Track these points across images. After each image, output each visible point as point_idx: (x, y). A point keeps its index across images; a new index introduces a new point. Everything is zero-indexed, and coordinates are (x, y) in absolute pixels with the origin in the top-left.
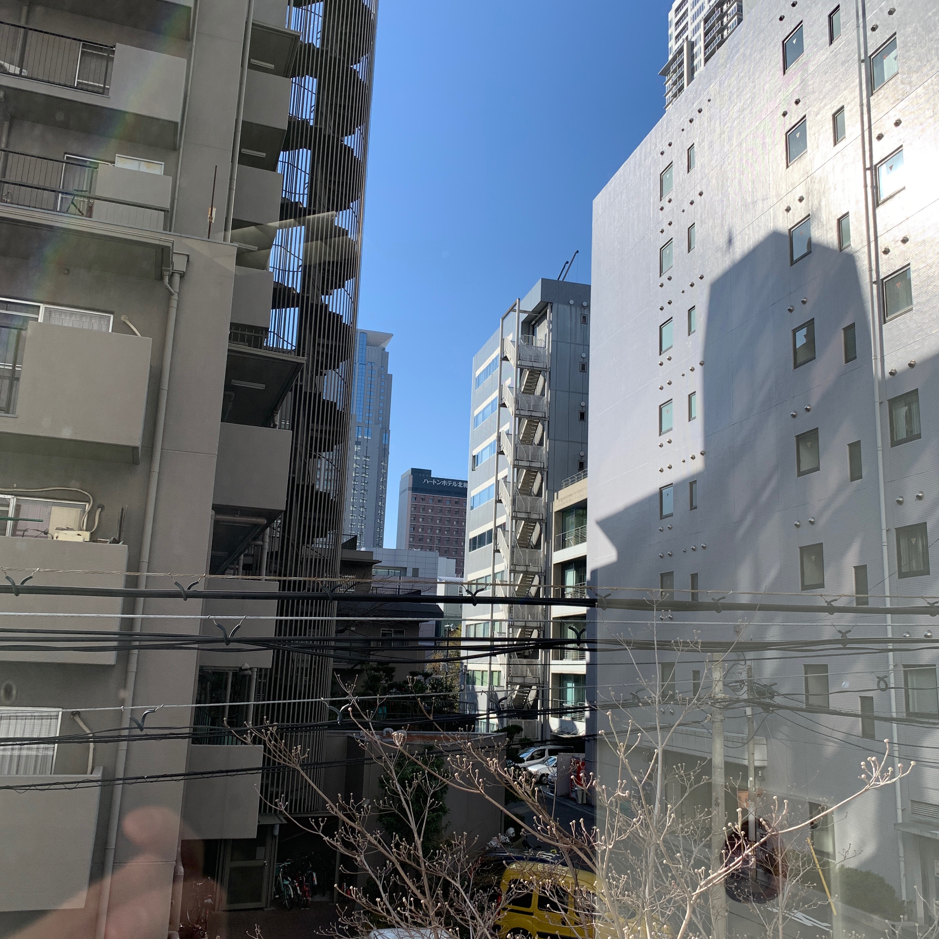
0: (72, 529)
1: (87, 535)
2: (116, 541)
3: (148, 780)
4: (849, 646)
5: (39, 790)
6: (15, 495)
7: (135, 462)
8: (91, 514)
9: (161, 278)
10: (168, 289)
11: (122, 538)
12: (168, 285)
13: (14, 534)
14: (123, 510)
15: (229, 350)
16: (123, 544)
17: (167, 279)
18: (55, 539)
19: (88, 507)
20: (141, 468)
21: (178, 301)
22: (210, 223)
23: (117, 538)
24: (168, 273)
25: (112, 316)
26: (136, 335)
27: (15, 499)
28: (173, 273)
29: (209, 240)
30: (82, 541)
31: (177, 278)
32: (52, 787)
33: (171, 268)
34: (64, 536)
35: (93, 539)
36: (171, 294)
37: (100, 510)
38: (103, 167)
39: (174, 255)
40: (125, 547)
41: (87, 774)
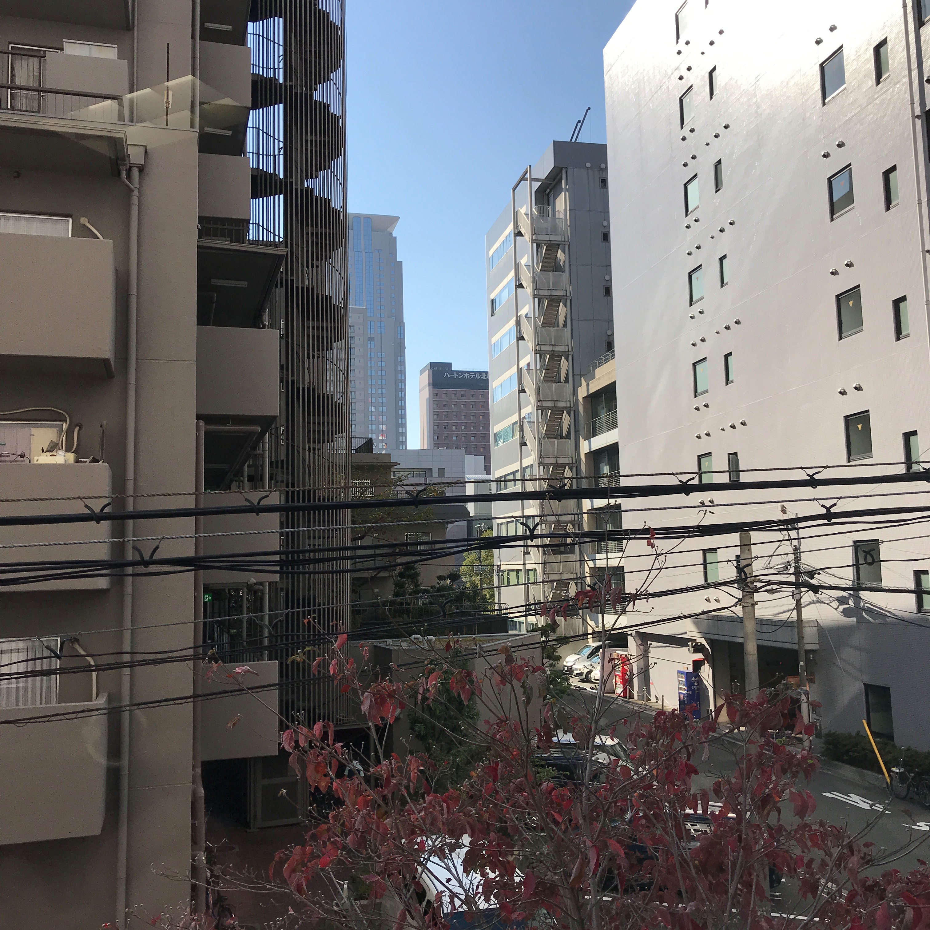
2: (95, 461)
4: (833, 521)
5: (40, 722)
7: (110, 375)
8: (70, 433)
9: (119, 174)
10: (126, 184)
11: (104, 458)
12: (127, 181)
14: (101, 427)
15: (198, 247)
16: (103, 462)
17: (124, 174)
18: (32, 462)
19: (65, 426)
20: (116, 382)
21: (139, 198)
22: (167, 108)
23: (97, 457)
24: (125, 167)
25: (70, 220)
26: (99, 238)
28: (130, 167)
29: (167, 127)
30: (66, 463)
31: (135, 172)
33: (127, 162)
36: (132, 191)
37: (78, 427)
38: (51, 55)
39: (129, 147)
40: (106, 466)
41: (91, 701)
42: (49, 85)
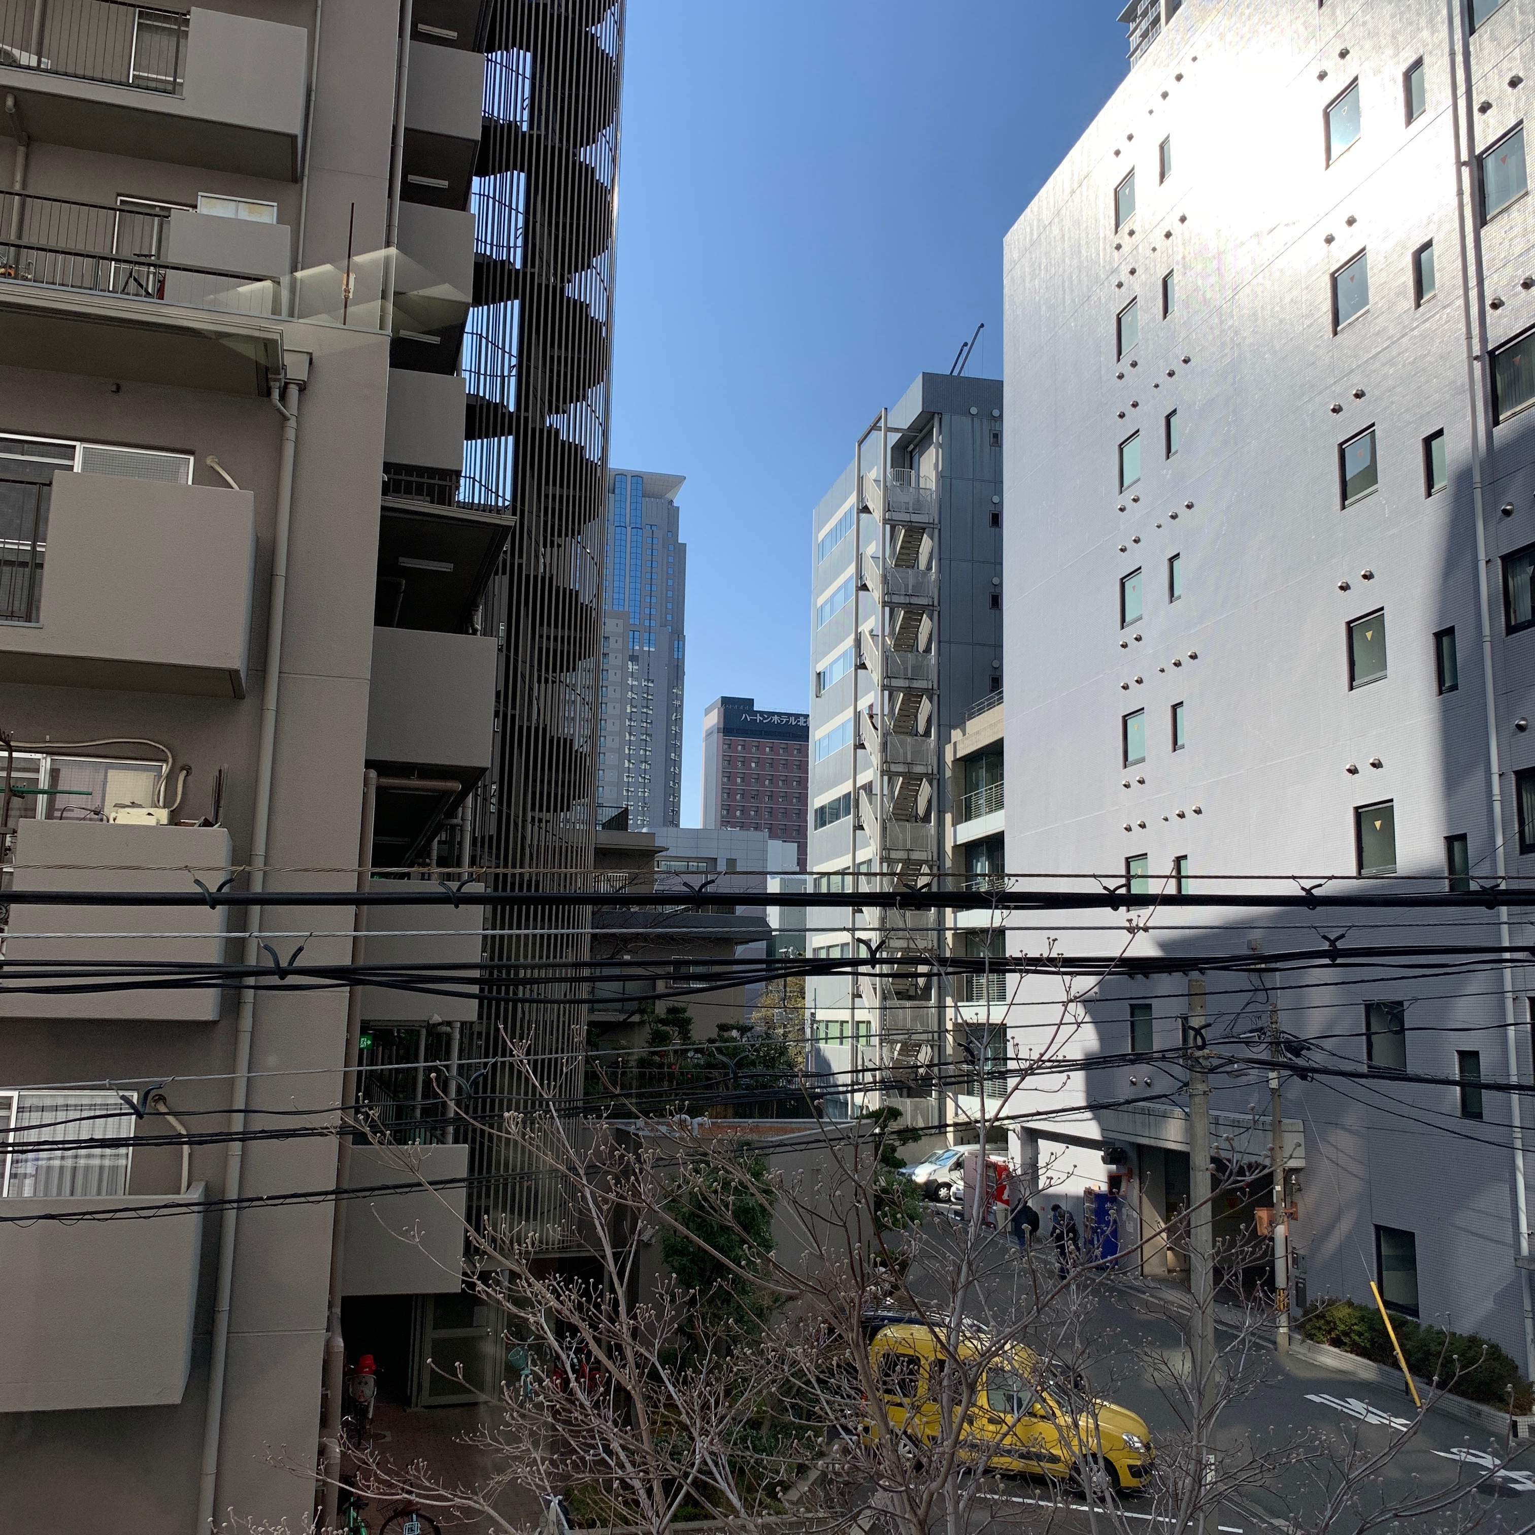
0: (140, 806)
1: (163, 815)
2: (207, 823)
3: (270, 1202)
4: (1340, 961)
5: (98, 1220)
6: (47, 753)
7: (238, 695)
8: (171, 779)
9: (269, 394)
10: (278, 410)
11: (221, 819)
12: (279, 405)
13: (49, 816)
14: (220, 771)
15: (383, 508)
16: (221, 827)
17: (276, 395)
18: (111, 821)
19: (165, 769)
20: (247, 704)
21: (298, 431)
22: (347, 298)
23: (211, 819)
24: (278, 384)
25: (192, 459)
26: (233, 488)
27: (49, 759)
28: (286, 384)
29: (344, 327)
30: (154, 824)
31: (293, 391)
32: (118, 1215)
33: (282, 376)
34: (126, 817)
35: (175, 819)
36: (285, 419)
37: (184, 772)
38: (177, 214)
39: (285, 354)
40: (224, 832)
41: (179, 1194)
42: (172, 258)
